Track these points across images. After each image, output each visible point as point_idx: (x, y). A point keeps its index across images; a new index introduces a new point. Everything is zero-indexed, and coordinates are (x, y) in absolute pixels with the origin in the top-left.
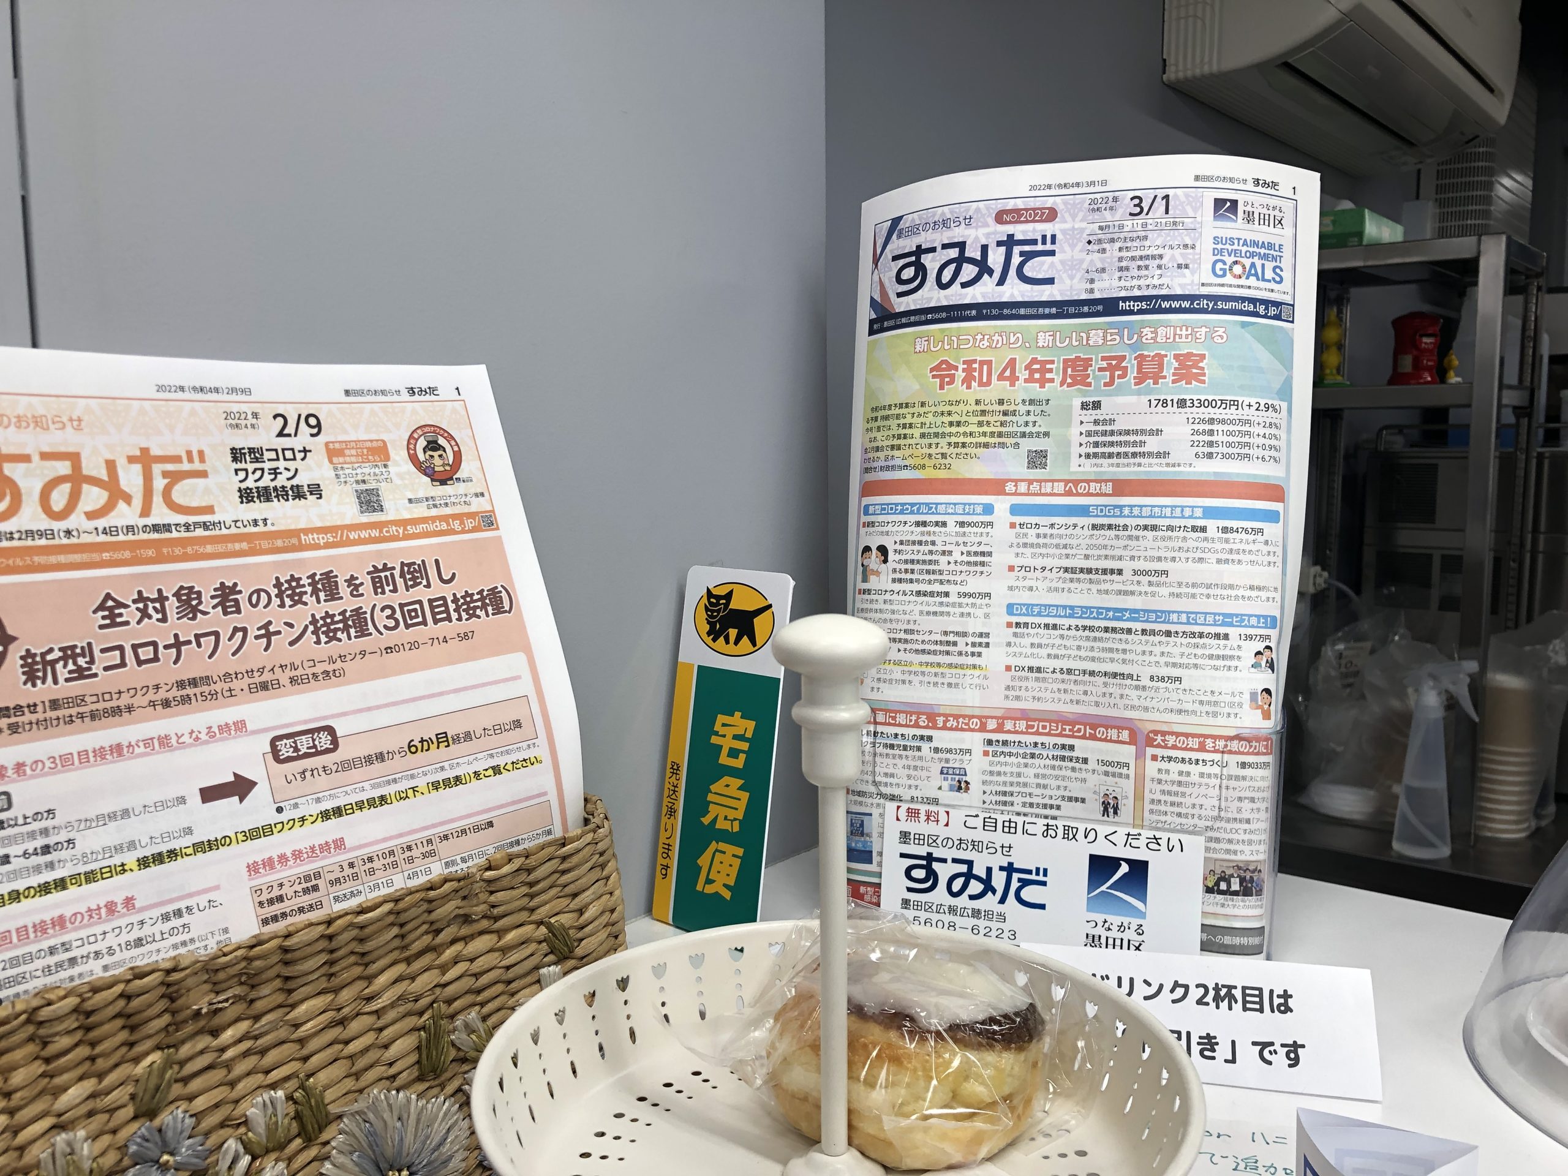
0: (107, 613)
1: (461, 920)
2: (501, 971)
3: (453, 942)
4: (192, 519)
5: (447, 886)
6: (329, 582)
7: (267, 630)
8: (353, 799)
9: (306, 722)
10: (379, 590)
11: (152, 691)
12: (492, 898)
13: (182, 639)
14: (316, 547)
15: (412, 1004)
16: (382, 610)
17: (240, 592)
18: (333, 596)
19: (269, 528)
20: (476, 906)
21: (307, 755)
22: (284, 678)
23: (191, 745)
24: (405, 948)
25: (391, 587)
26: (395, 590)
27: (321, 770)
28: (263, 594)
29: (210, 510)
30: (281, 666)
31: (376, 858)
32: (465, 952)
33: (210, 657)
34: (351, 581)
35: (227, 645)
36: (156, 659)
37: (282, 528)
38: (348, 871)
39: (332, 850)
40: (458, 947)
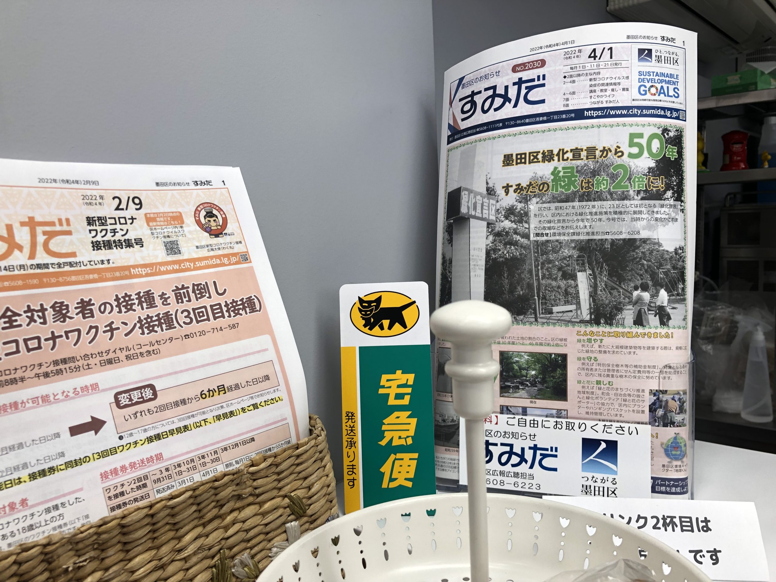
0: (7, 320)
1: (236, 498)
2: (262, 527)
3: (232, 511)
4: (62, 260)
5: (226, 478)
6: (149, 297)
7: (111, 327)
8: (167, 428)
9: (136, 382)
10: (180, 301)
11: (37, 368)
12: (255, 484)
13: (56, 334)
14: (141, 276)
15: (207, 551)
16: (182, 313)
17: (93, 304)
18: (151, 304)
19: (111, 265)
20: (245, 489)
21: (137, 403)
22: (122, 356)
23: (63, 400)
24: (201, 517)
25: (187, 299)
26: (189, 301)
27: (146, 412)
28: (108, 305)
29: (73, 255)
30: (120, 349)
31: (182, 464)
32: (239, 517)
33: (75, 345)
34: (162, 296)
35: (85, 338)
36: (39, 347)
37: (119, 265)
38: (165, 474)
39: (155, 461)
40: (235, 514)
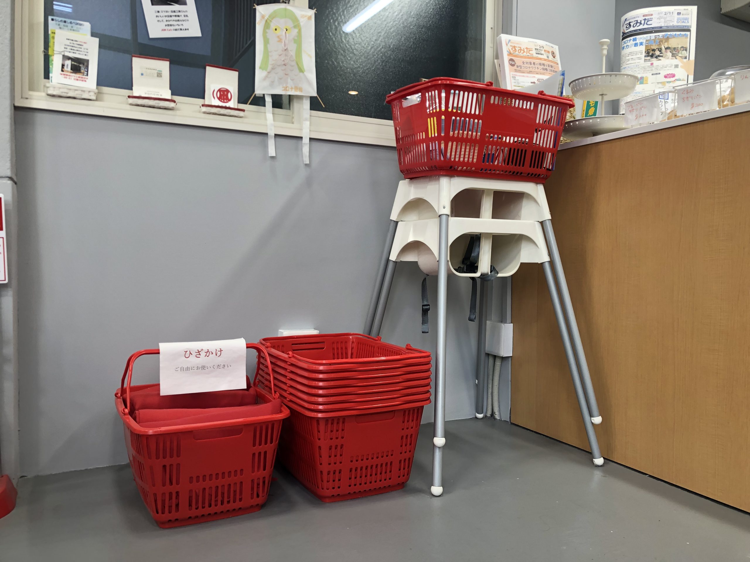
4: (531, 55)
14: (543, 60)
17: (536, 63)
18: (544, 66)
19: (538, 57)
29: (533, 54)
35: (534, 69)
36: (527, 68)
